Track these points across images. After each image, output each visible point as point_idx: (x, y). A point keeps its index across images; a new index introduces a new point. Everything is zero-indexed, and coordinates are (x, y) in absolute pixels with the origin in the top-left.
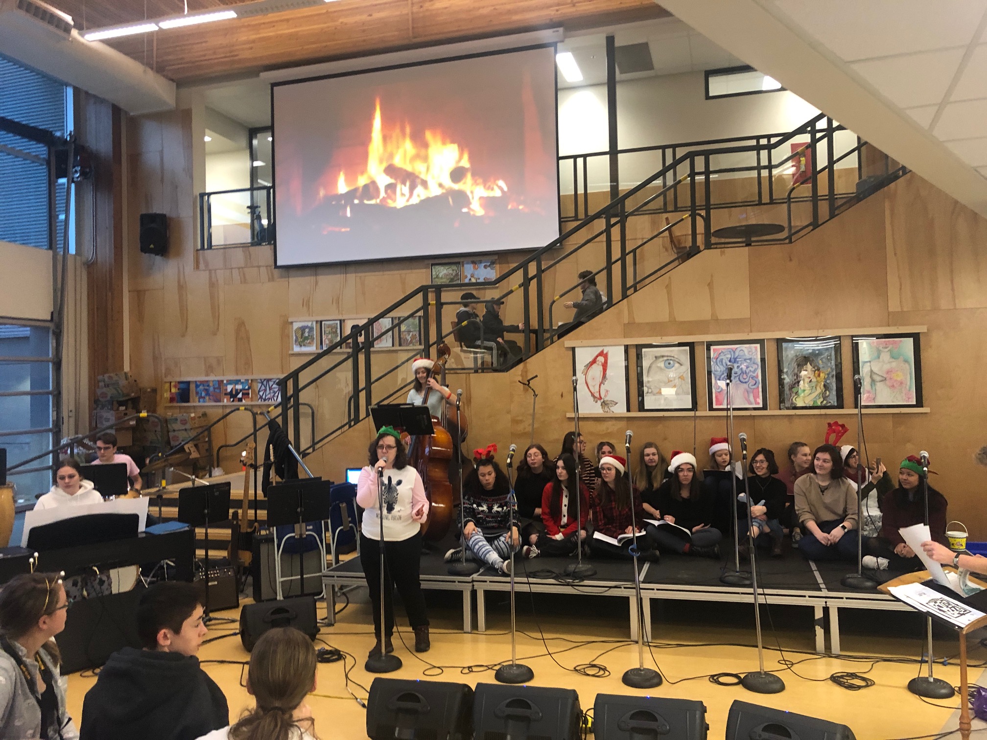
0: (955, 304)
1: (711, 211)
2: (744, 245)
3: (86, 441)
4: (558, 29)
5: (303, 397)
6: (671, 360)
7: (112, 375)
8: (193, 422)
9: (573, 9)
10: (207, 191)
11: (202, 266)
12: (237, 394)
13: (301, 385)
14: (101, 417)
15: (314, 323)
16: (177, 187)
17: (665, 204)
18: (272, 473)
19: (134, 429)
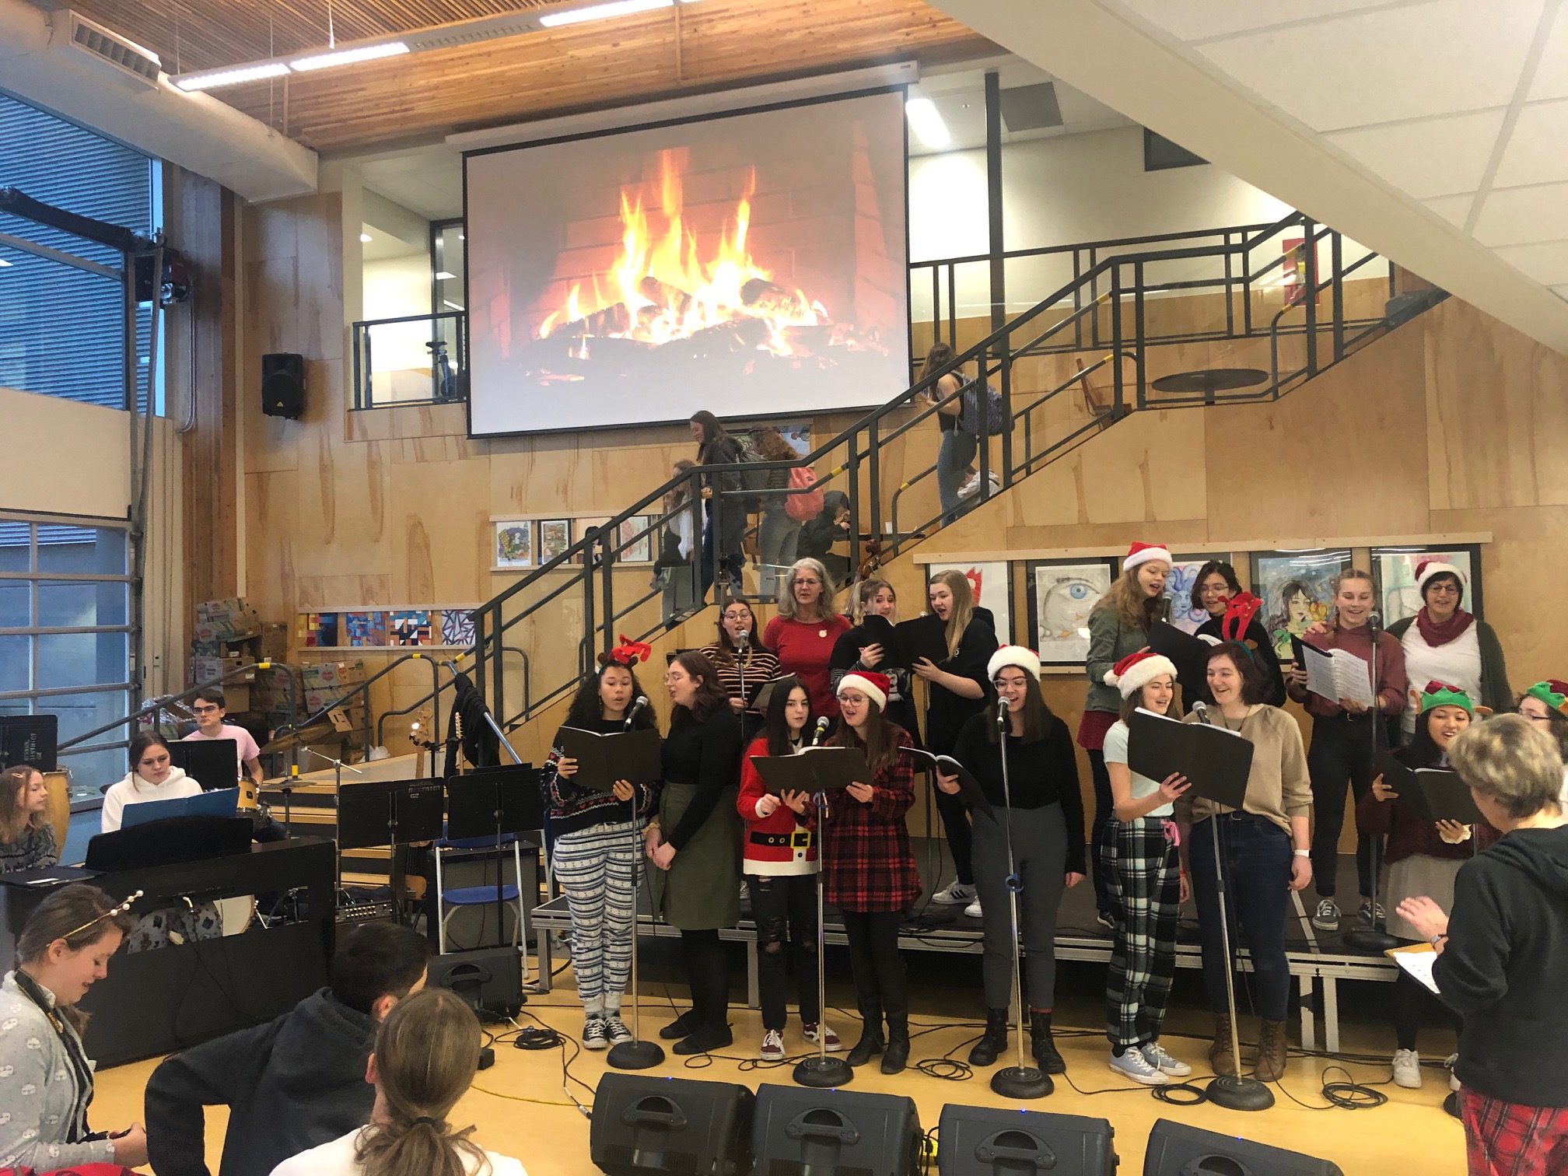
0: (1537, 498)
1: (1146, 348)
2: (1203, 403)
3: (180, 704)
4: (907, 63)
5: (509, 638)
6: (1081, 584)
7: (218, 602)
8: (342, 675)
9: (932, 32)
10: (365, 319)
11: (357, 435)
12: (411, 632)
13: (505, 621)
14: (202, 667)
15: (529, 523)
16: (319, 313)
17: (1078, 338)
18: (459, 755)
19: (250, 685)
